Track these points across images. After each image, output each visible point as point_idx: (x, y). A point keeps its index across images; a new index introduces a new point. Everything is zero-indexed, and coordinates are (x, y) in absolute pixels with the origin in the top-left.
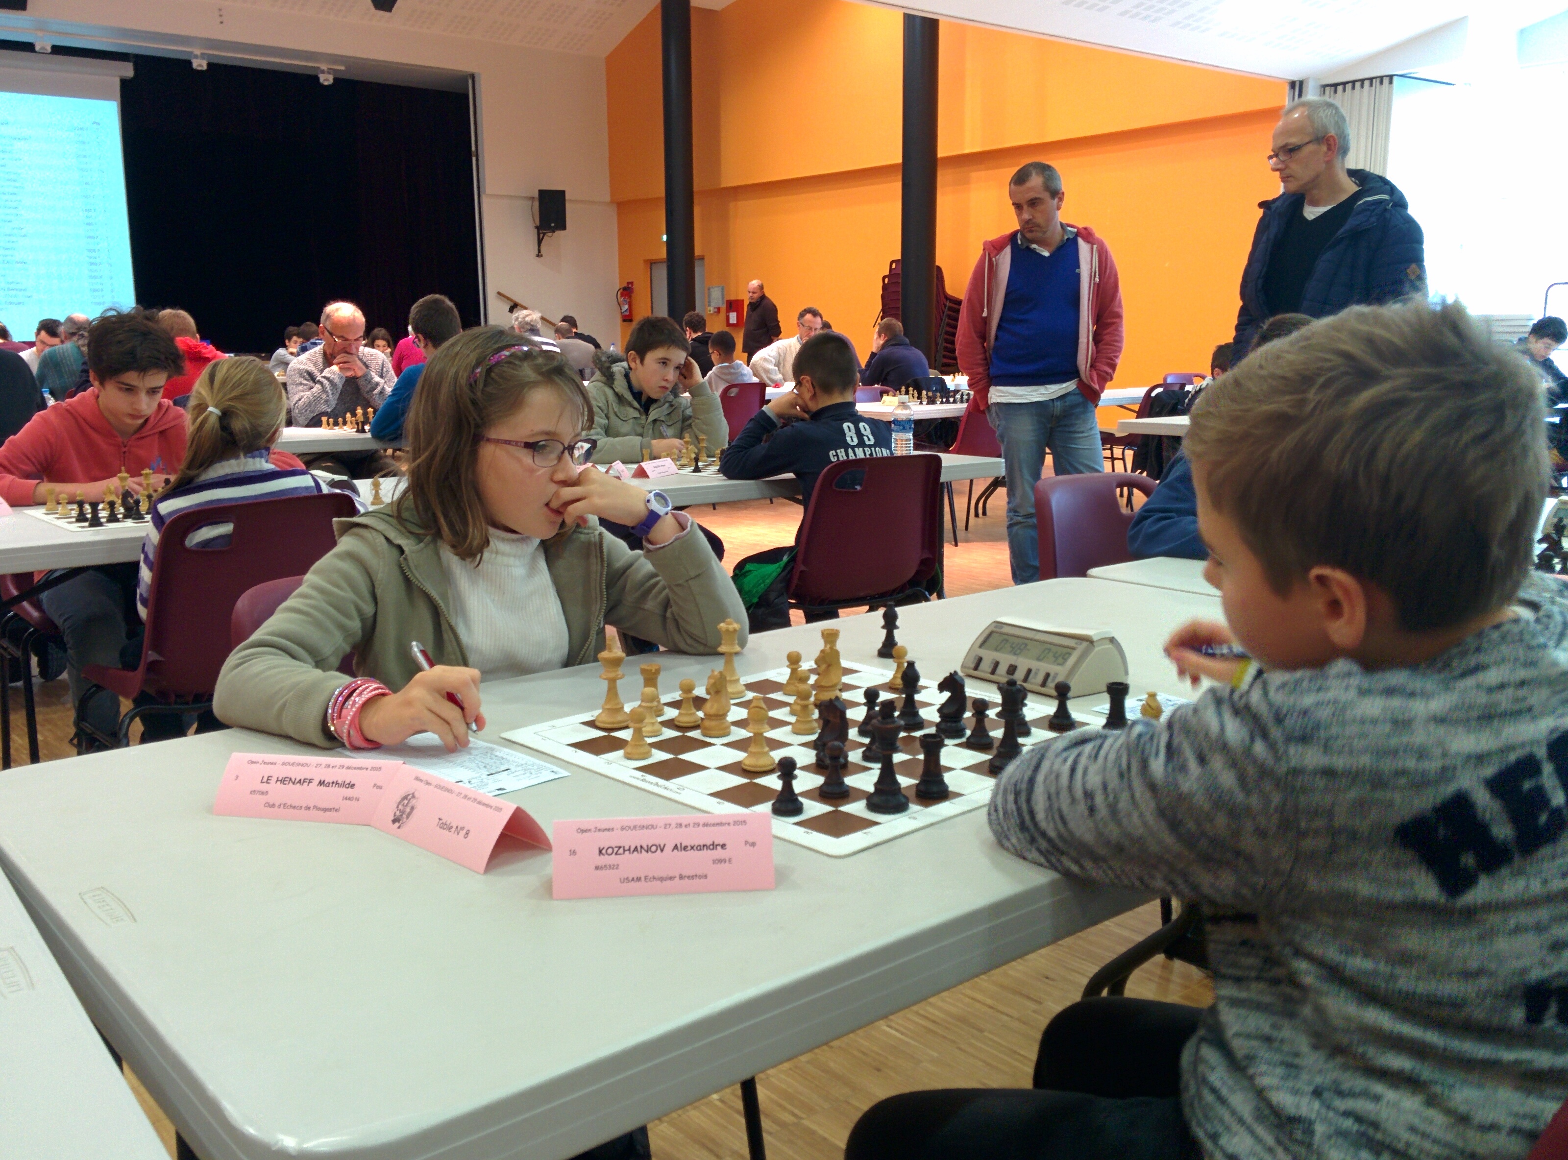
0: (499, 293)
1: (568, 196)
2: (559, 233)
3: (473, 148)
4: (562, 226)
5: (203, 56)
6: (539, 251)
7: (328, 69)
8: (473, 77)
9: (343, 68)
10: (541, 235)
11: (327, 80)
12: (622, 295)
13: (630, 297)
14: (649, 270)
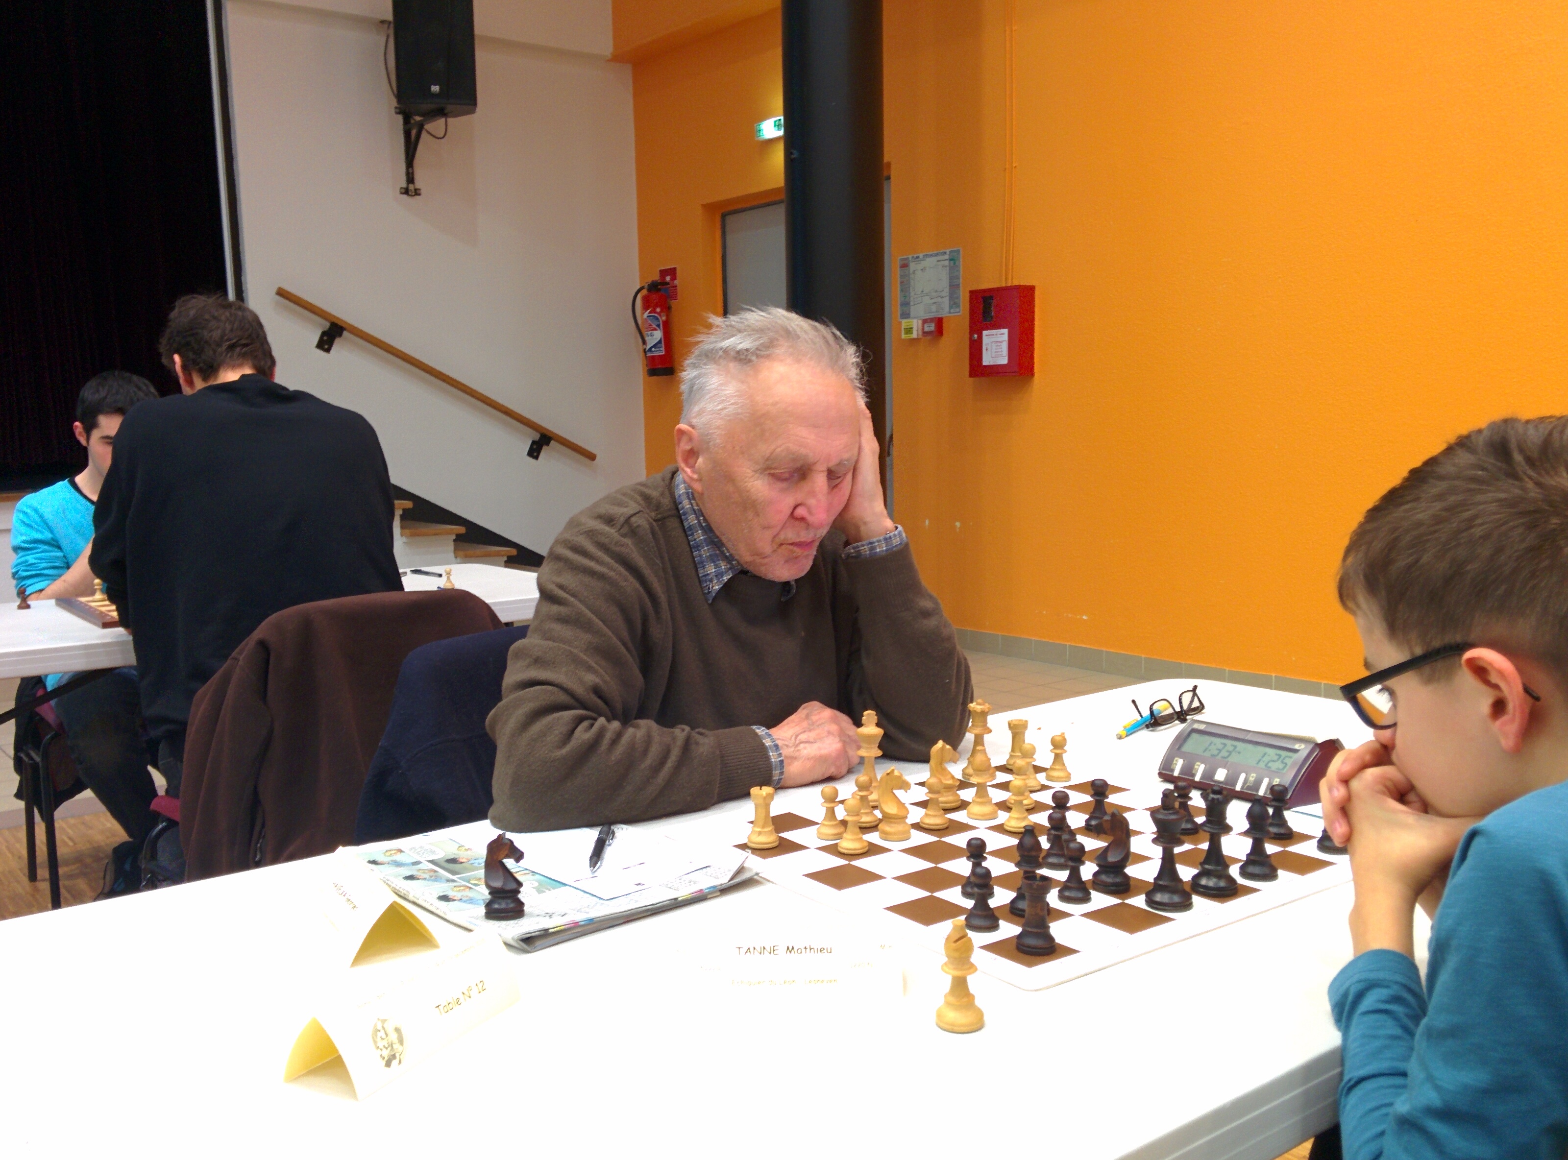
0: (283, 294)
6: (410, 179)
10: (413, 126)
12: (647, 304)
13: (667, 309)
14: (718, 233)
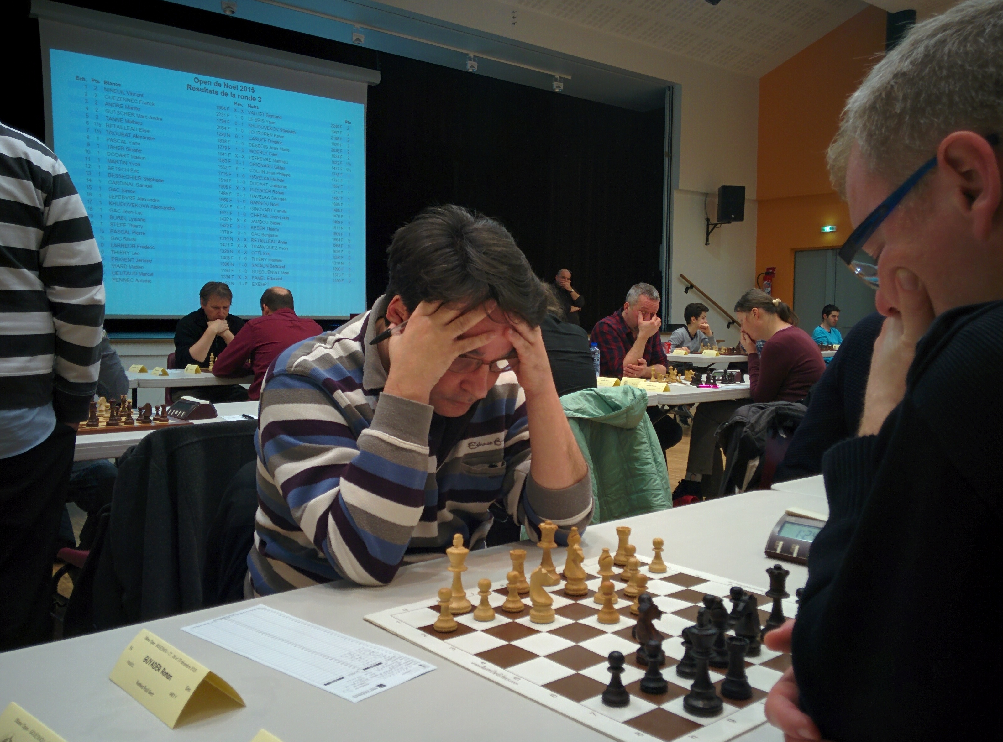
0: (680, 275)
1: (746, 193)
3: (666, 149)
4: (740, 217)
5: (477, 59)
6: (707, 240)
7: (560, 77)
8: (671, 88)
10: (711, 227)
11: (558, 87)
12: (765, 279)
13: (772, 281)
14: (793, 258)
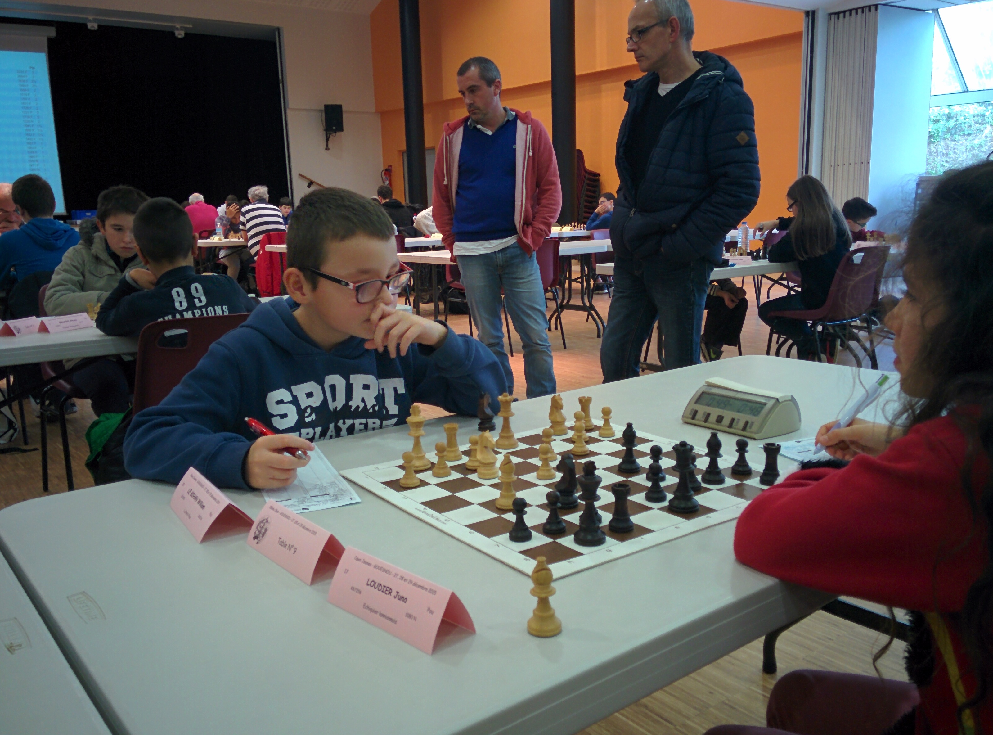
0: (300, 175)
1: (344, 109)
2: (338, 134)
3: (280, 77)
4: (341, 129)
5: (95, 21)
6: (327, 146)
7: (181, 27)
8: (278, 29)
9: (191, 26)
10: (328, 135)
11: (180, 34)
12: (385, 174)
13: (390, 176)
14: (401, 157)
